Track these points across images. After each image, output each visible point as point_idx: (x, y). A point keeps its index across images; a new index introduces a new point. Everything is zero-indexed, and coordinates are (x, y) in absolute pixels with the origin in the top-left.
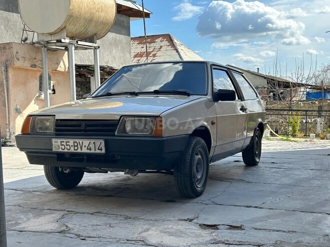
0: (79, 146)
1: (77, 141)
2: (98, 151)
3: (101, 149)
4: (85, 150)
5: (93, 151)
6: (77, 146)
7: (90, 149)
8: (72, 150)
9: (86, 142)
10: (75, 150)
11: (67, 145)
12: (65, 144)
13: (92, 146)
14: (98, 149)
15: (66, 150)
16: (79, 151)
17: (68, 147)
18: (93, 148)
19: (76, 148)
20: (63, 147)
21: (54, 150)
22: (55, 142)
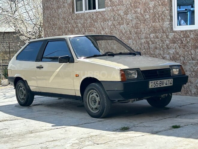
0: (162, 84)
1: (161, 81)
2: (170, 85)
3: (171, 84)
4: (165, 85)
5: (168, 85)
6: (161, 84)
7: (167, 84)
8: (159, 86)
9: (165, 81)
10: (160, 86)
11: (157, 84)
12: (155, 83)
13: (168, 82)
14: (170, 84)
15: (156, 87)
16: (162, 86)
17: (157, 85)
18: (168, 84)
19: (161, 85)
20: (155, 85)
21: (150, 88)
22: (151, 83)
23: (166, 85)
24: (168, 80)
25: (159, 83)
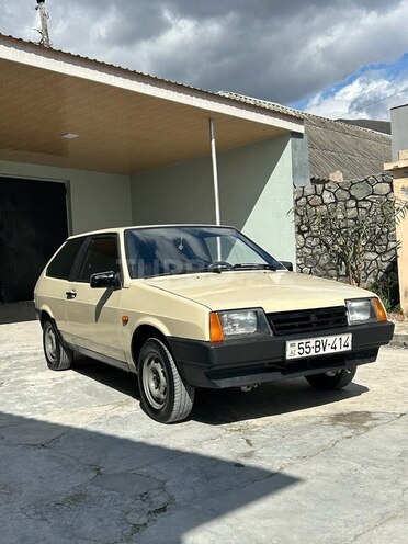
0: (321, 346)
1: (320, 339)
2: (344, 349)
3: (347, 346)
4: (329, 350)
5: (338, 350)
7: (335, 348)
8: (313, 353)
9: (330, 339)
10: (316, 352)
11: (306, 347)
12: (303, 346)
13: (337, 343)
15: (305, 355)
16: (322, 352)
17: (308, 350)
18: (338, 347)
19: (318, 349)
20: (301, 351)
21: (288, 357)
22: (291, 346)
23: (333, 351)
24: (338, 337)
25: (312, 344)
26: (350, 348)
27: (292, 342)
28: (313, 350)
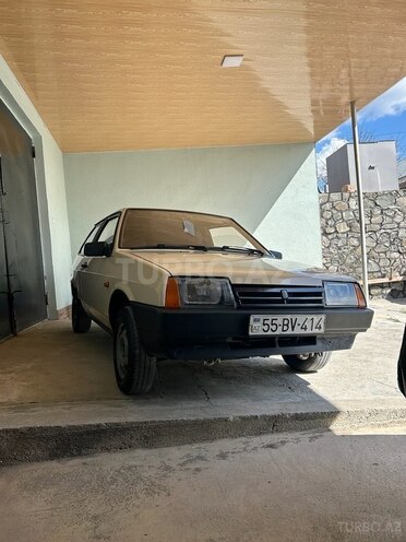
0: (290, 325)
1: (289, 317)
2: (316, 331)
3: (320, 328)
4: (298, 331)
5: (308, 331)
6: (287, 325)
7: (305, 328)
8: (279, 331)
9: (301, 318)
10: (283, 331)
11: (272, 324)
12: (269, 322)
14: (317, 328)
15: (270, 333)
16: (290, 332)
17: (274, 327)
18: (309, 327)
19: (285, 328)
20: (266, 328)
21: (250, 333)
22: (255, 320)
23: (303, 332)
24: (309, 317)
25: (279, 322)
26: (322, 331)
27: (257, 316)
28: (280, 328)
